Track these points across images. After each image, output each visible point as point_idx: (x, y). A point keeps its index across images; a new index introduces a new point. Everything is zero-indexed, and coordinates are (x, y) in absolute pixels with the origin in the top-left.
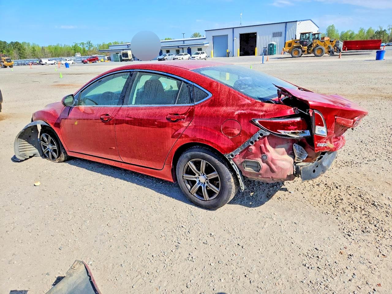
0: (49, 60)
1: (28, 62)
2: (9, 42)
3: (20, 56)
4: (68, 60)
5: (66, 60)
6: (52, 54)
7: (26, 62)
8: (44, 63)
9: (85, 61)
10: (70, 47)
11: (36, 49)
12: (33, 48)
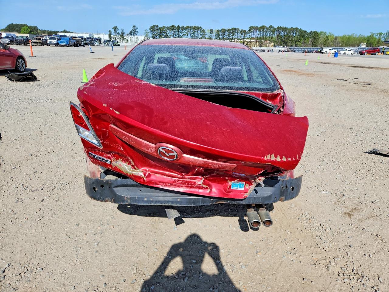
0: (330, 49)
1: (313, 50)
2: (308, 31)
3: (313, 44)
4: (348, 51)
5: (346, 50)
6: (342, 44)
7: (312, 50)
8: (324, 52)
9: (363, 52)
10: (365, 37)
11: (329, 38)
12: (327, 37)
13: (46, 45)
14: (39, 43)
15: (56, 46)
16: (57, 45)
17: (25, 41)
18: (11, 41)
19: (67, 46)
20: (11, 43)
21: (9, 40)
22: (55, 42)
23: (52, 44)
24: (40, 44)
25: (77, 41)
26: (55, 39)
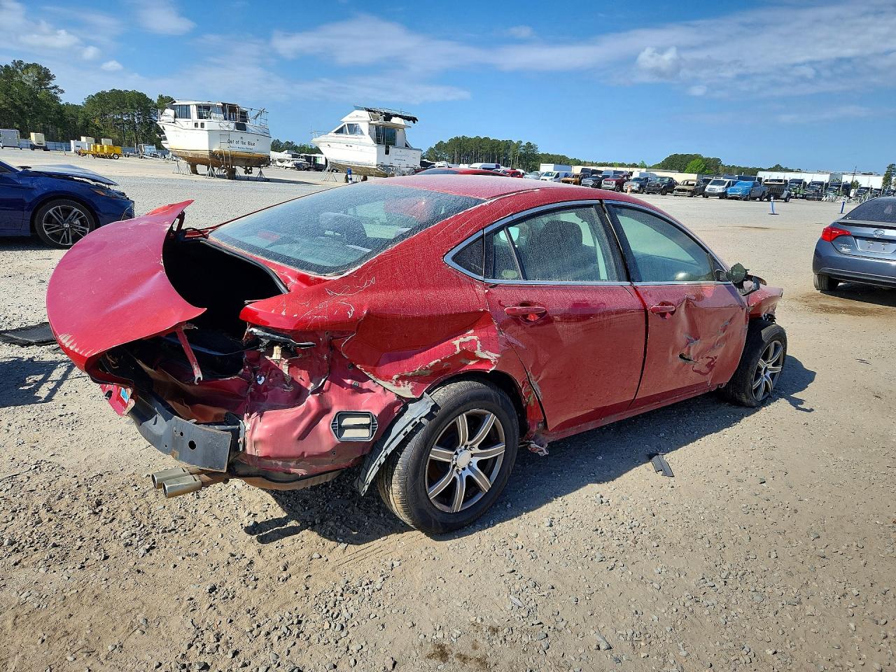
13: (702, 196)
14: (689, 191)
15: (720, 198)
16: (723, 196)
17: (664, 187)
18: (641, 186)
19: (744, 200)
20: (640, 189)
21: (638, 185)
22: (721, 191)
23: (713, 195)
24: (688, 194)
25: (772, 189)
26: (723, 183)
